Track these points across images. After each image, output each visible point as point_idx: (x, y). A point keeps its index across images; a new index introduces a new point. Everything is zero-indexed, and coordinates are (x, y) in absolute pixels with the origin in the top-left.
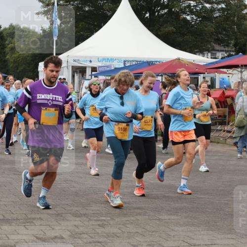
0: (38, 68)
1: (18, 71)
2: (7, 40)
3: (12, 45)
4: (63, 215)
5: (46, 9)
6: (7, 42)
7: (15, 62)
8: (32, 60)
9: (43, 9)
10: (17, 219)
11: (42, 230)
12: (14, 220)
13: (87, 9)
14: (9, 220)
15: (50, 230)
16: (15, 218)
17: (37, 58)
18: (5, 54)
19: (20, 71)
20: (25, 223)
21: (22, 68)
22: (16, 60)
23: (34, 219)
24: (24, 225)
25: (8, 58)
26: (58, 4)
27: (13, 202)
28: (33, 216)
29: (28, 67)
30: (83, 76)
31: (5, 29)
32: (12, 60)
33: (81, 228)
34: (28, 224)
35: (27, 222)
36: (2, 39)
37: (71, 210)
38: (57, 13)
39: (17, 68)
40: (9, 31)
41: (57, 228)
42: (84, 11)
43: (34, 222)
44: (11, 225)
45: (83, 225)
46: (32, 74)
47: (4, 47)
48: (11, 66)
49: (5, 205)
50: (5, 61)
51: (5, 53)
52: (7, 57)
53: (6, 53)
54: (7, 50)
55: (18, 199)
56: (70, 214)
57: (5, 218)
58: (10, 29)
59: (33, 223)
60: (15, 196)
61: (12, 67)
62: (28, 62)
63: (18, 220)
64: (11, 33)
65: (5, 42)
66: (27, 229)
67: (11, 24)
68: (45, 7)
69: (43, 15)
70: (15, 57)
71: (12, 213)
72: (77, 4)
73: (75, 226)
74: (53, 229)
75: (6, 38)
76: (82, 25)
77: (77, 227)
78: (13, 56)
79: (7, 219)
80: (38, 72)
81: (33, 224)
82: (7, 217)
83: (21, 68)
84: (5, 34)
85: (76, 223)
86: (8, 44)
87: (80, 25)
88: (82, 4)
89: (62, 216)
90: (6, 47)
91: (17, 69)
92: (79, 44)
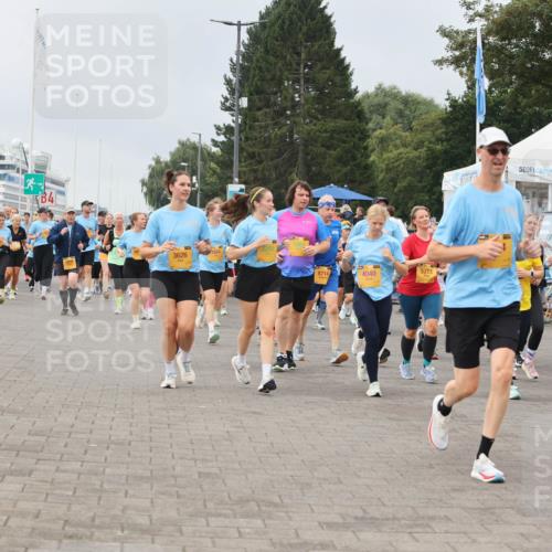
0: (441, 185)
1: (396, 190)
2: (371, 119)
3: (383, 131)
4: (497, 511)
5: (457, 53)
6: (371, 125)
7: (388, 170)
8: (428, 167)
9: (450, 54)
10: (394, 519)
11: (447, 543)
12: (387, 519)
13: (547, 56)
14: (377, 519)
15: (466, 543)
16: (391, 516)
17: (439, 162)
18: (366, 152)
19: (400, 191)
20: (411, 527)
21: (404, 184)
22: (391, 166)
23: (432, 518)
24: (409, 530)
25: (373, 162)
26: (483, 42)
27: (385, 479)
28: (431, 512)
29: (420, 182)
30: (540, 205)
31: (367, 96)
32: (384, 166)
33: (536, 540)
34: (419, 530)
35: (417, 526)
36: (358, 117)
37: (515, 500)
38: (482, 64)
39: (394, 182)
40: (376, 101)
41: (482, 539)
42: (541, 60)
43: (433, 524)
44: (380, 531)
45: (539, 533)
46: (427, 198)
47: (365, 135)
48: (380, 178)
49: (368, 486)
50: (367, 167)
51: (366, 148)
52: (371, 159)
53: (370, 148)
54: (372, 142)
55: (397, 474)
56: (512, 508)
57: (368, 516)
58: (376, 95)
59: (429, 527)
60: (391, 466)
61: (382, 181)
62: (419, 169)
63: (398, 519)
64: (379, 105)
65: (367, 123)
66: (417, 541)
67: (380, 85)
68: (456, 50)
69: (452, 67)
70: (389, 159)
71: (384, 505)
72: (527, 44)
73: (522, 535)
74: (474, 541)
75: (368, 116)
76: (537, 91)
77: (527, 539)
78: (385, 156)
79: (371, 518)
80: (441, 194)
81: (429, 530)
82: (374, 512)
83: (402, 184)
84: (365, 106)
85: (523, 529)
86: (374, 130)
87: (533, 92)
88: (536, 45)
89: (493, 514)
90: (369, 137)
91: (395, 186)
92: (532, 133)
